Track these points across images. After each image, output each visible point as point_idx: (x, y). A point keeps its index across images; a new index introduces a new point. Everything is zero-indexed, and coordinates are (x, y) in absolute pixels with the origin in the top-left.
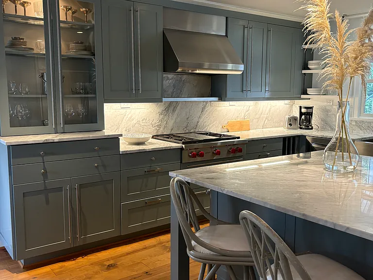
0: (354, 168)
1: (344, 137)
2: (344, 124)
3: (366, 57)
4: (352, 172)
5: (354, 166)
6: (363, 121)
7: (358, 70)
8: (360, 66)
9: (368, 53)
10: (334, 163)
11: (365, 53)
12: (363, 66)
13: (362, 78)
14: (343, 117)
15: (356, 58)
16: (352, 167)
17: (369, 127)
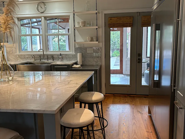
0: (13, 78)
1: (5, 63)
2: (4, 56)
3: (10, 23)
4: (12, 80)
5: (12, 77)
6: (22, 55)
7: (7, 29)
8: (7, 27)
9: (10, 21)
10: (2, 77)
11: (9, 21)
12: (9, 27)
13: (10, 33)
14: (3, 53)
15: (5, 23)
16: (11, 78)
17: (24, 57)
